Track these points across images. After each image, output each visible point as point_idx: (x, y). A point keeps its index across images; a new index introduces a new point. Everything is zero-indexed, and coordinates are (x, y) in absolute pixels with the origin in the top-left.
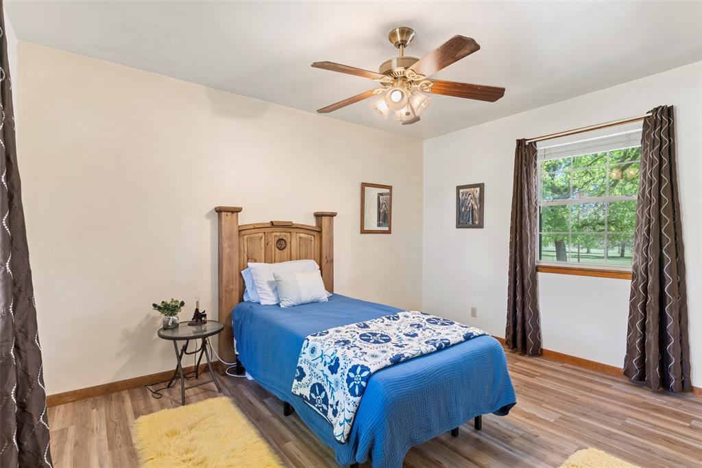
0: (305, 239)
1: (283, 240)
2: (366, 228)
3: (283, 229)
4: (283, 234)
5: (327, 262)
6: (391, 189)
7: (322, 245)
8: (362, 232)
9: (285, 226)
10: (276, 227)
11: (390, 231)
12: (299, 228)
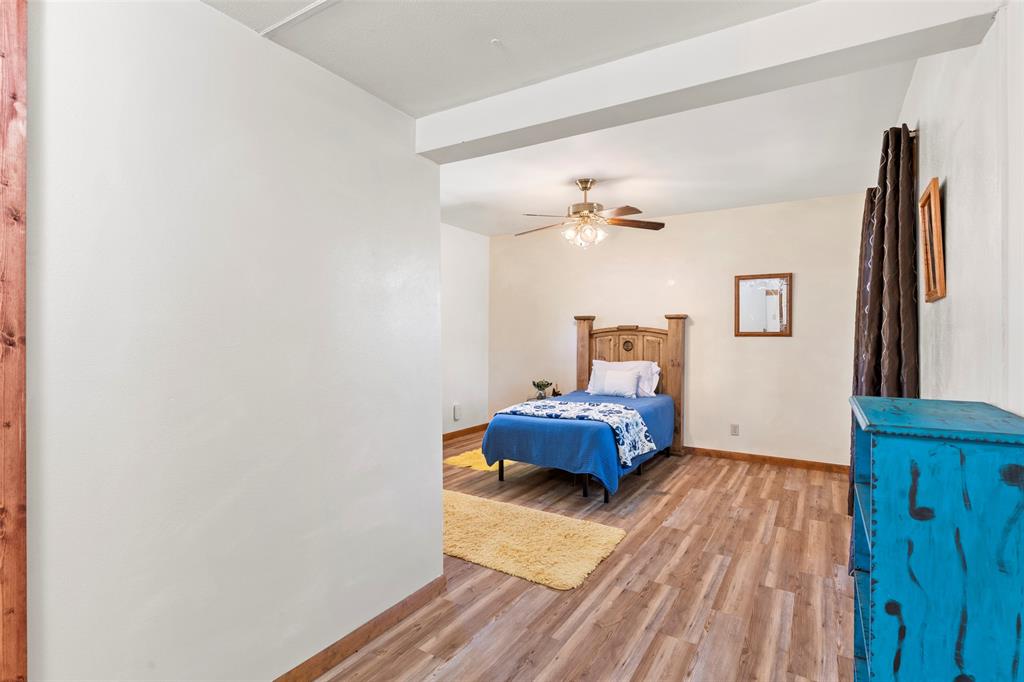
0: (652, 341)
1: (629, 342)
2: (741, 329)
3: (629, 332)
4: (631, 337)
5: (673, 365)
6: (789, 278)
7: (667, 349)
8: (736, 335)
9: (630, 330)
10: (621, 330)
11: (788, 332)
12: (645, 331)
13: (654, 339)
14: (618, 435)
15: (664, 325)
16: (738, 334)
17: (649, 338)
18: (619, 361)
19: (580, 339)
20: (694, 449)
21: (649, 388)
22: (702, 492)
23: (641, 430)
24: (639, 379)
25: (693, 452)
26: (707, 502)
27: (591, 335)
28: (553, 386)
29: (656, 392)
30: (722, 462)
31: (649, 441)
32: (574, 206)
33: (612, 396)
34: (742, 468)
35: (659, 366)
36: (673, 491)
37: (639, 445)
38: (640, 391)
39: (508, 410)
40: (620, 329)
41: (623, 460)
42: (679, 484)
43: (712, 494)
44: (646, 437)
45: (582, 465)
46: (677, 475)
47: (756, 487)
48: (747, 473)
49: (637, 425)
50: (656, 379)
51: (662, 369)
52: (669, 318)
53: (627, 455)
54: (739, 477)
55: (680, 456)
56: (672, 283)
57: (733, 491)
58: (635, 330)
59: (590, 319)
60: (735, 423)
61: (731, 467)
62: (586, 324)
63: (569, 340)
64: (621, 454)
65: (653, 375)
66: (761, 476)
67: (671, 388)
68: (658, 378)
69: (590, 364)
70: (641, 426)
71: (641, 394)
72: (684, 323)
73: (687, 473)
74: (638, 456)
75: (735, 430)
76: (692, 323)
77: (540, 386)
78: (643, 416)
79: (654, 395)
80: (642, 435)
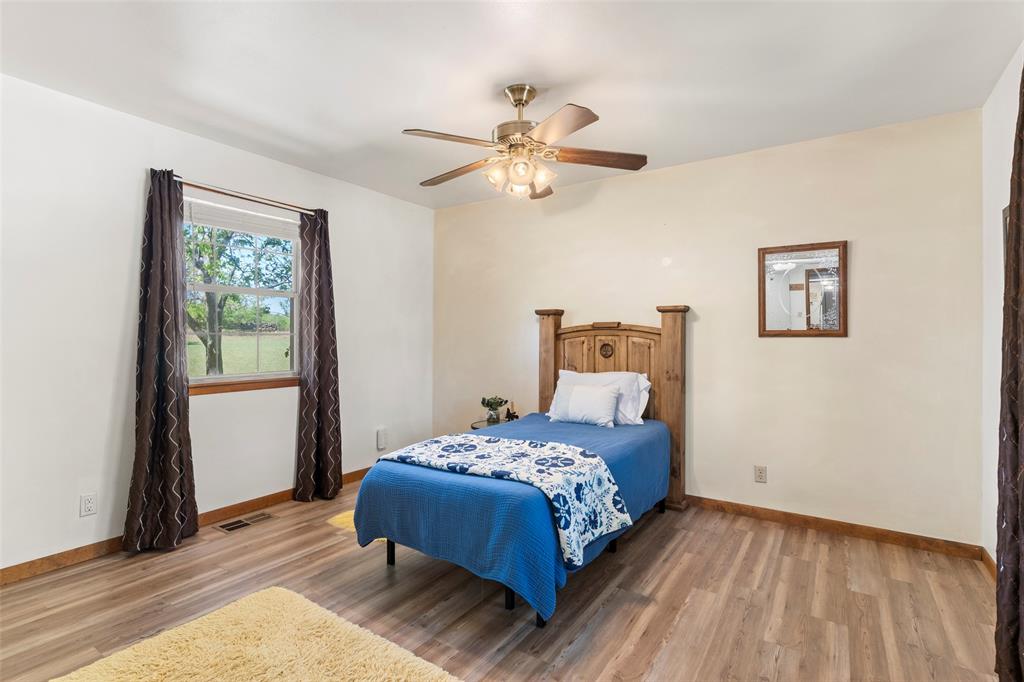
0: (640, 344)
1: (608, 345)
2: (769, 328)
3: (608, 332)
4: (610, 338)
5: (669, 379)
6: (844, 247)
7: (661, 354)
8: (761, 335)
9: (610, 328)
10: (599, 329)
11: (842, 331)
12: (630, 329)
13: (642, 340)
14: (558, 510)
15: (655, 321)
16: (763, 333)
17: (635, 339)
18: (595, 372)
19: (543, 341)
20: (700, 499)
21: (633, 414)
22: (710, 596)
23: (607, 491)
24: (618, 399)
25: (699, 504)
26: (720, 626)
27: (557, 337)
28: (508, 405)
29: (645, 417)
30: (741, 524)
31: (621, 510)
32: (499, 127)
33: (579, 423)
34: (774, 537)
35: (649, 379)
36: (661, 595)
37: (604, 518)
38: (620, 415)
39: (394, 455)
40: (596, 328)
41: (567, 555)
42: (674, 575)
43: (727, 606)
44: (615, 503)
45: (493, 562)
46: (672, 553)
47: (800, 586)
48: (783, 551)
49: (600, 482)
50: (645, 398)
51: (653, 385)
52: (662, 310)
53: (574, 543)
54: (770, 558)
55: (679, 510)
56: (667, 261)
57: (763, 594)
58: (616, 327)
59: (558, 314)
60: (761, 464)
61: (756, 534)
62: (550, 320)
63: (529, 342)
64: (564, 545)
65: (639, 392)
66: (806, 557)
67: (667, 412)
68: (648, 396)
69: (556, 377)
70: (607, 485)
71: (622, 420)
72: (684, 319)
73: (688, 549)
74: (601, 537)
75: (761, 475)
76: (696, 318)
77: (492, 404)
78: (612, 467)
79: (640, 421)
80: (608, 500)
